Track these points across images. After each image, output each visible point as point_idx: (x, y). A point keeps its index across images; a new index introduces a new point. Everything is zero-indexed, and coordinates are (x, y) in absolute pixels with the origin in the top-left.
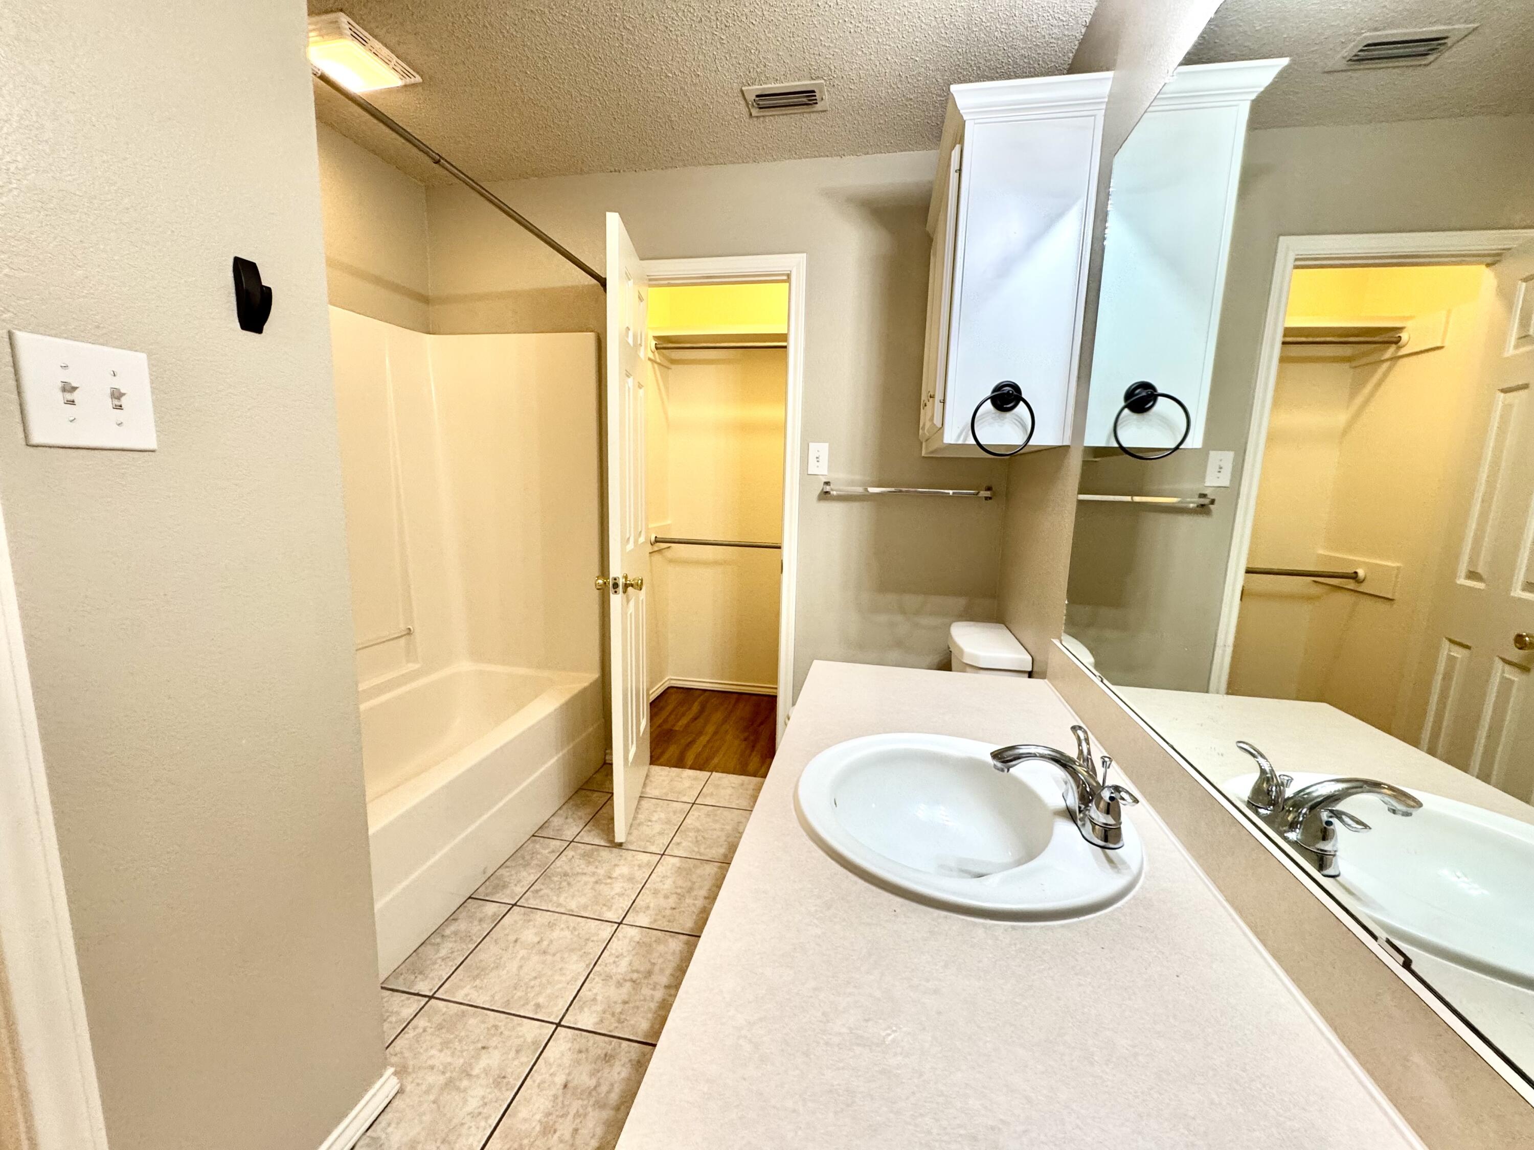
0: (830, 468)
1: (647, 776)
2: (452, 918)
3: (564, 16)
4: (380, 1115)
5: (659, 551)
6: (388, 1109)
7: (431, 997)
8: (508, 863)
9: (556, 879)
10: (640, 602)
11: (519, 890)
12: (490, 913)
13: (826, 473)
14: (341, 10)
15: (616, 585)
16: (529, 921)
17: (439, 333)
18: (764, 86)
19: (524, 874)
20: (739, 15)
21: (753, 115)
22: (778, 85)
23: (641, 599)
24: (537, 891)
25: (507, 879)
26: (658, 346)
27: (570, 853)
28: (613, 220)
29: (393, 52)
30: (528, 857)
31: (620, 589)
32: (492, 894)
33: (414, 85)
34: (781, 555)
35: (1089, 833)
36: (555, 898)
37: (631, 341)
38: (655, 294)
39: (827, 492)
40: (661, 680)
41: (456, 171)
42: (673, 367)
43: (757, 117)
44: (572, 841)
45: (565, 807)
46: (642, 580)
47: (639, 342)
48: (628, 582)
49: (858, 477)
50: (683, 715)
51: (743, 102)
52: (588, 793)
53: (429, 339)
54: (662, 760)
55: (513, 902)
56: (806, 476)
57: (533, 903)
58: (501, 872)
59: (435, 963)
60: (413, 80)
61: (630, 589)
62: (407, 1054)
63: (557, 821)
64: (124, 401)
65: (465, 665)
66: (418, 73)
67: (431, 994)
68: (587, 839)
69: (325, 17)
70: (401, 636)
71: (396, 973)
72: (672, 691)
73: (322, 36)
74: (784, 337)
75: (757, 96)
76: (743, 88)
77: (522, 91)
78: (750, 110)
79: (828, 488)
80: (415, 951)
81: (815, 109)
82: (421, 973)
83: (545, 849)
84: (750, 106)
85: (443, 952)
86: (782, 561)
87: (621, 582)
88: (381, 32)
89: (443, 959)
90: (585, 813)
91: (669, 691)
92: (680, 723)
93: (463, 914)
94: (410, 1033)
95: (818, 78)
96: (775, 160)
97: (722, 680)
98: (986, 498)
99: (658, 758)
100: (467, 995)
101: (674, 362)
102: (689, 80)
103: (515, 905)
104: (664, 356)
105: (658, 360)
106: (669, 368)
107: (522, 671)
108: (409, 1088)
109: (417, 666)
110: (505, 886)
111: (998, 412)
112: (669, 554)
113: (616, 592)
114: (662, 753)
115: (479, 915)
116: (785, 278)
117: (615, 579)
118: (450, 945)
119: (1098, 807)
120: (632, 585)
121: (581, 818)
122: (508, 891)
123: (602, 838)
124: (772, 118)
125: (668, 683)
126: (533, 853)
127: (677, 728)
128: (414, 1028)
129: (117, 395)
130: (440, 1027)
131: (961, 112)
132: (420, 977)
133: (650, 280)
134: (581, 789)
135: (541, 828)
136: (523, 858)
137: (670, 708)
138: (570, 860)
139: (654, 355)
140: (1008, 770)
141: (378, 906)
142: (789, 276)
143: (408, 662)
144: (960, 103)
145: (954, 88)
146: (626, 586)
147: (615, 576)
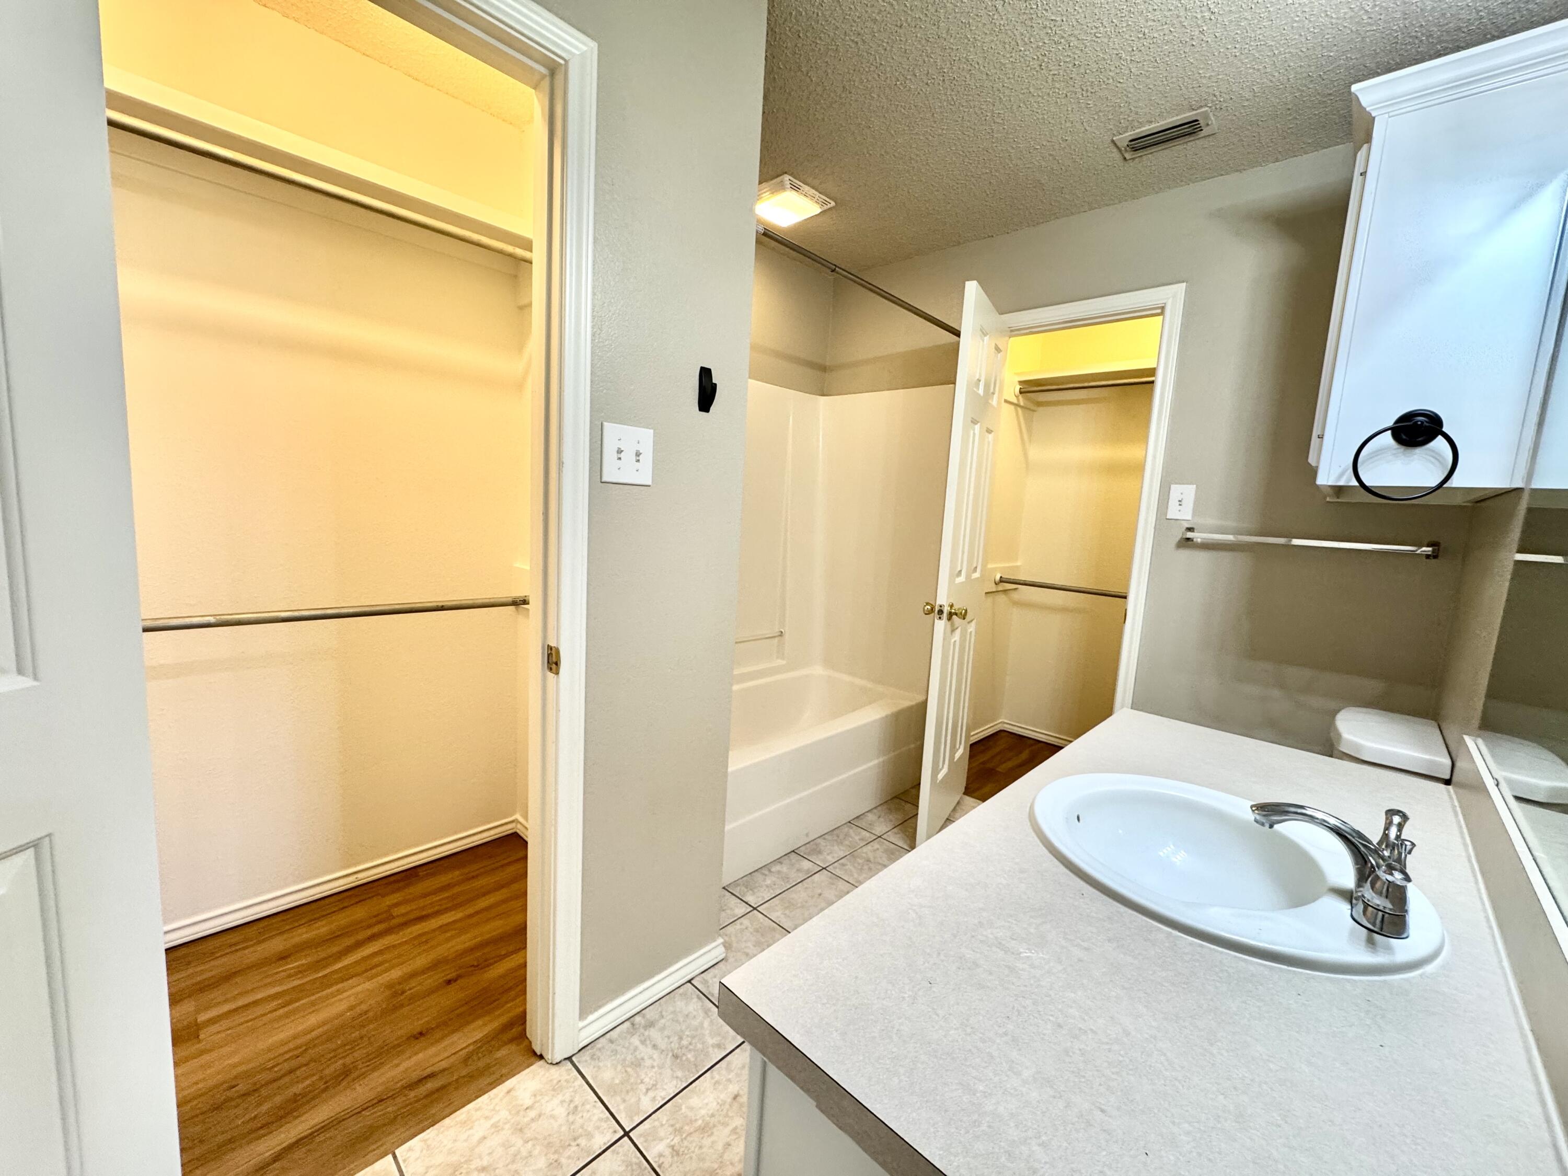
0: (1195, 512)
1: (958, 803)
2: (779, 861)
3: (943, 129)
4: (709, 968)
5: (1005, 591)
6: (716, 966)
7: (755, 909)
8: (826, 836)
9: (860, 861)
10: (968, 634)
11: (831, 859)
12: (806, 868)
13: (1189, 518)
14: (786, 173)
15: (941, 612)
16: (833, 884)
17: (830, 395)
18: (1137, 131)
19: (836, 848)
20: (1105, 80)
21: (1128, 158)
22: (1153, 126)
23: (969, 631)
24: (843, 865)
25: (822, 848)
26: (1022, 390)
27: (876, 845)
28: (972, 288)
29: (817, 190)
30: (841, 837)
31: (945, 615)
32: (809, 854)
33: (830, 209)
34: (1126, 604)
35: (1359, 914)
36: (856, 875)
37: (981, 391)
38: (1017, 344)
39: (1188, 539)
40: (993, 721)
41: (846, 274)
42: (1041, 409)
43: (1133, 159)
44: (880, 837)
45: (879, 808)
46: (966, 611)
47: (992, 390)
48: (953, 611)
49: (1231, 524)
50: (1009, 759)
51: (1115, 150)
52: (903, 803)
53: (823, 400)
54: (975, 795)
55: (824, 866)
56: (1162, 520)
57: (838, 872)
58: (819, 841)
59: (761, 887)
60: (829, 206)
61: (954, 617)
62: (733, 938)
63: (870, 817)
64: (641, 458)
65: (818, 670)
66: (833, 200)
67: (755, 906)
68: (892, 839)
69: (775, 181)
70: (774, 637)
71: (735, 883)
72: (1003, 734)
73: (773, 193)
74: (1152, 372)
75: (1131, 141)
76: (1114, 139)
77: (909, 192)
78: (1123, 155)
79: (1190, 535)
80: (750, 874)
81: (1200, 136)
82: (751, 890)
83: (856, 836)
84: (1123, 152)
85: (768, 882)
86: (1126, 610)
87: (946, 609)
88: (810, 180)
89: (767, 886)
90: (897, 817)
91: (999, 734)
92: (1004, 766)
93: (786, 861)
94: (737, 926)
95: (1201, 107)
96: (1157, 193)
97: (1060, 734)
98: (1428, 557)
99: (974, 791)
100: (778, 917)
101: (1039, 404)
102: (1057, 147)
103: (825, 868)
104: (1029, 399)
105: (1022, 404)
106: (1034, 411)
107: (859, 682)
108: (731, 960)
109: (784, 662)
110: (820, 852)
111: (1402, 449)
112: (1015, 596)
113: (940, 618)
114: (978, 789)
115: (797, 866)
116: (1159, 311)
117: (941, 606)
118: (774, 879)
119: (1373, 887)
120: (956, 614)
121: (891, 821)
122: (821, 857)
123: (905, 842)
124: (1150, 156)
125: (1000, 725)
126: (847, 835)
127: (999, 769)
128: (741, 924)
129: (638, 454)
130: (757, 931)
131: (1368, 109)
132: (751, 892)
133: (1012, 331)
134: (896, 797)
135: (858, 817)
136: (838, 837)
137: (997, 750)
138: (875, 851)
139: (1018, 400)
140: (1271, 826)
141: (728, 827)
142: (1163, 308)
143: (777, 658)
144: (1365, 101)
145: (1355, 88)
146: (950, 615)
147: (941, 603)
